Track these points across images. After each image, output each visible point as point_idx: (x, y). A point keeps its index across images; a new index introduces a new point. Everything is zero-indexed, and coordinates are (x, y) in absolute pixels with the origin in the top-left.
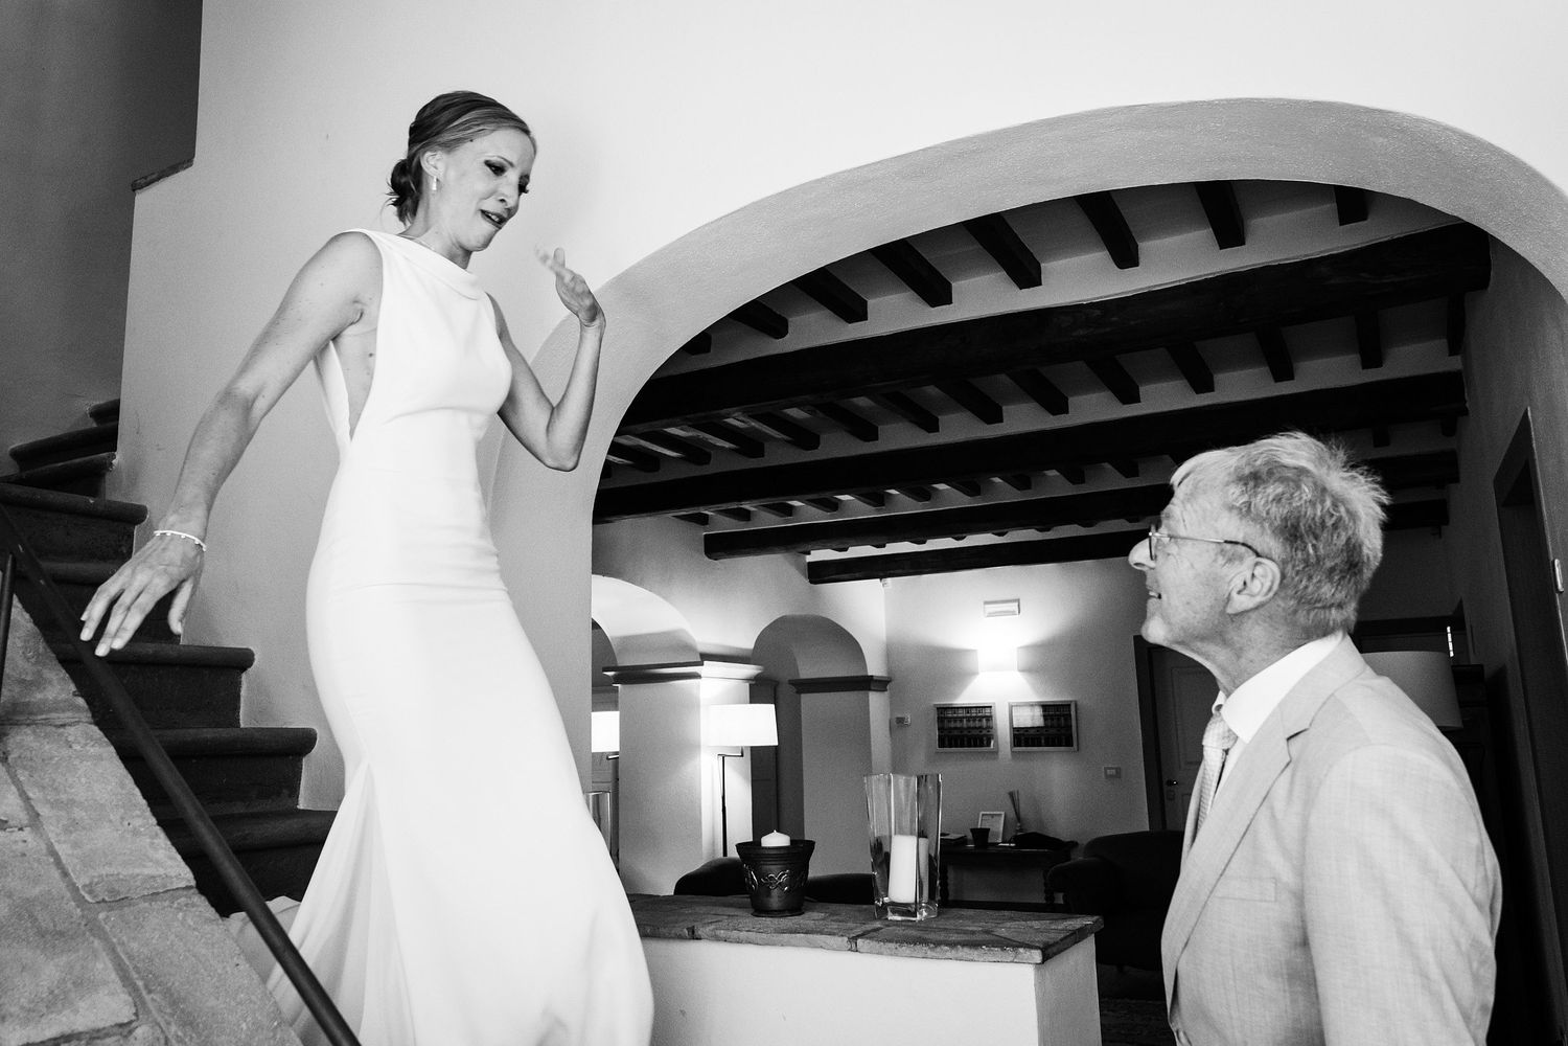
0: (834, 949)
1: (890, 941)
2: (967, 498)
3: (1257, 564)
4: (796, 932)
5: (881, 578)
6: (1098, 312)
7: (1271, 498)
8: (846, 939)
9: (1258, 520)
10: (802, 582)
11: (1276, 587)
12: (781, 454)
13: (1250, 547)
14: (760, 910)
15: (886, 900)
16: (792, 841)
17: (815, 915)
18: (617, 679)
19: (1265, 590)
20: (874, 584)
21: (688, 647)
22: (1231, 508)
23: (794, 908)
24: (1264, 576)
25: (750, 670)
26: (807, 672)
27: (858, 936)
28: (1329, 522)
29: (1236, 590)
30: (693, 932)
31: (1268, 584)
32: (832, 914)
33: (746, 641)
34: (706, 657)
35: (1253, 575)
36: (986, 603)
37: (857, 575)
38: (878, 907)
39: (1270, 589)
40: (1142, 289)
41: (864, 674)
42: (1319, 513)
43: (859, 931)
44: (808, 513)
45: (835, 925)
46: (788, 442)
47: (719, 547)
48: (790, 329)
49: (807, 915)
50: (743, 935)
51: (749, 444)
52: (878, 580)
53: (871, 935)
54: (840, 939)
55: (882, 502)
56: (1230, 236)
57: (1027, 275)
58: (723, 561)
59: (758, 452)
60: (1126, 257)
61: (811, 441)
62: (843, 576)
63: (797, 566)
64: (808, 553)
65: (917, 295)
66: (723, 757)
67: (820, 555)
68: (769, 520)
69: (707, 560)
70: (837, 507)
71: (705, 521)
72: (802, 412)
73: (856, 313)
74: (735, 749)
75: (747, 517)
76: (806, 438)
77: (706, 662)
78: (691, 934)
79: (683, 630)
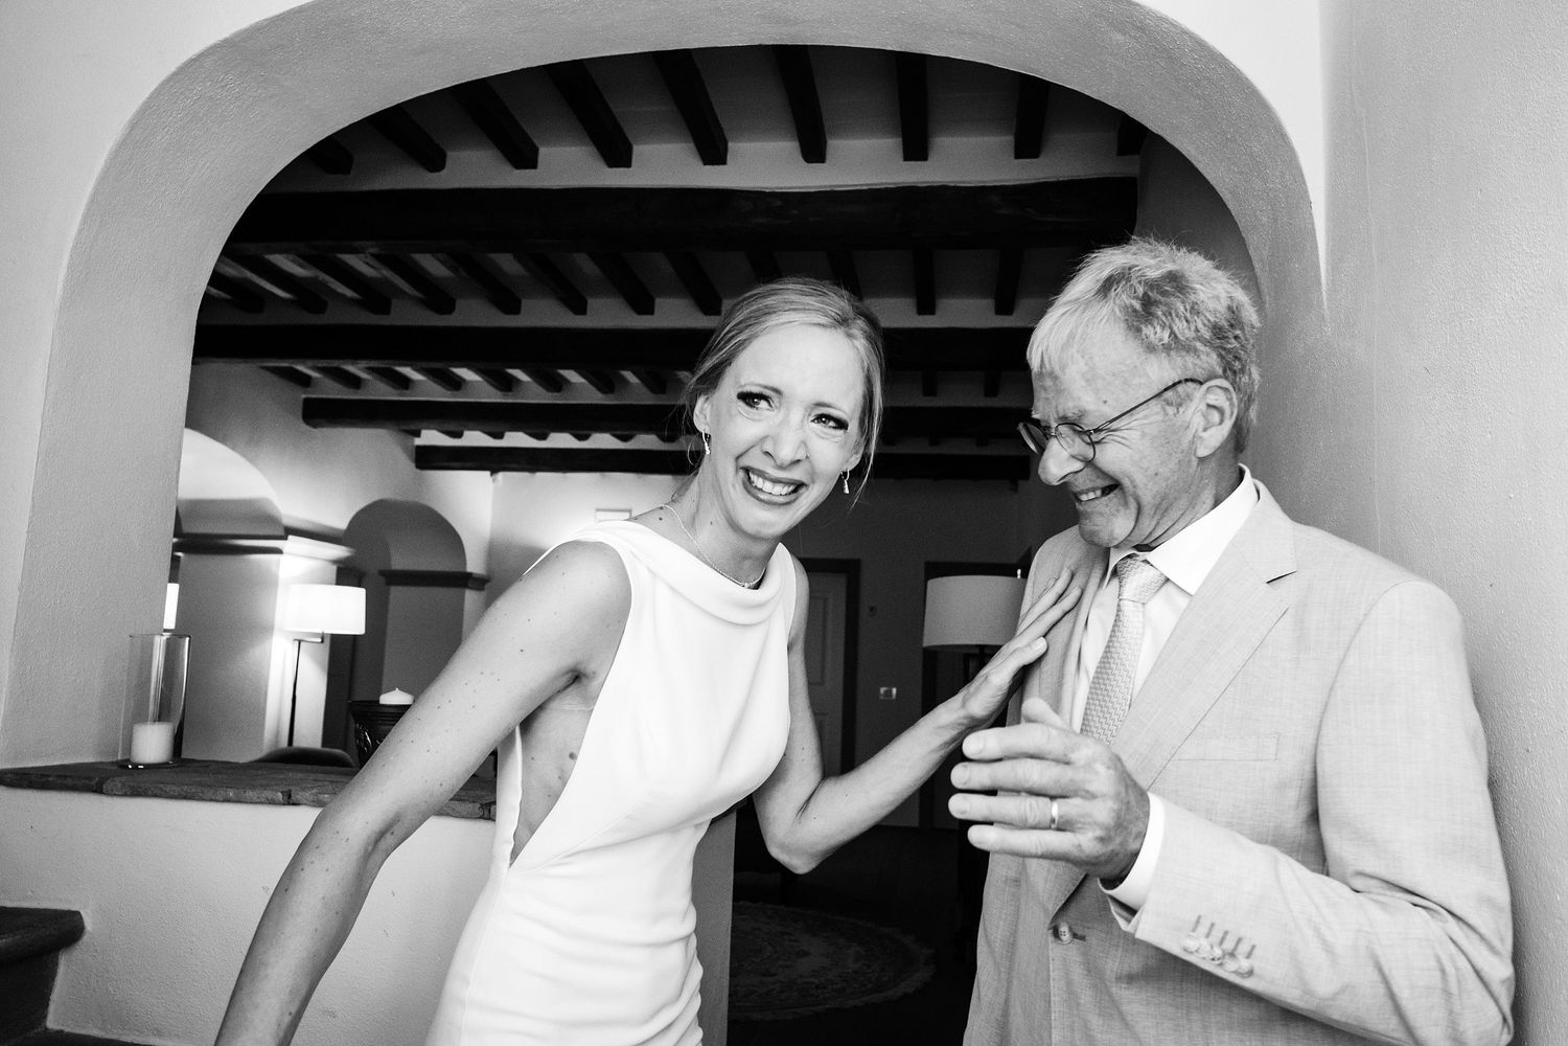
2: (599, 395)
5: (494, 471)
6: (778, 203)
8: (478, 805)
10: (407, 465)
12: (408, 314)
18: (181, 546)
20: (484, 476)
21: (270, 519)
25: (339, 552)
26: (400, 562)
30: (290, 796)
33: (340, 521)
34: (290, 531)
36: (598, 510)
37: (469, 464)
40: (826, 186)
41: (461, 570)
44: (424, 387)
46: (420, 301)
47: (320, 413)
48: (448, 164)
51: (374, 297)
52: (488, 473)
54: (471, 805)
55: (507, 384)
56: (916, 150)
57: (713, 152)
58: (324, 430)
59: (385, 309)
60: (814, 151)
61: (445, 305)
62: (453, 464)
63: (405, 449)
64: (418, 434)
65: (596, 151)
66: (300, 642)
67: (432, 437)
68: (381, 391)
69: (304, 427)
70: (457, 384)
71: (304, 381)
72: (443, 268)
73: (525, 158)
74: (315, 635)
75: (354, 382)
76: (438, 298)
77: (290, 537)
78: (286, 798)
79: (267, 500)
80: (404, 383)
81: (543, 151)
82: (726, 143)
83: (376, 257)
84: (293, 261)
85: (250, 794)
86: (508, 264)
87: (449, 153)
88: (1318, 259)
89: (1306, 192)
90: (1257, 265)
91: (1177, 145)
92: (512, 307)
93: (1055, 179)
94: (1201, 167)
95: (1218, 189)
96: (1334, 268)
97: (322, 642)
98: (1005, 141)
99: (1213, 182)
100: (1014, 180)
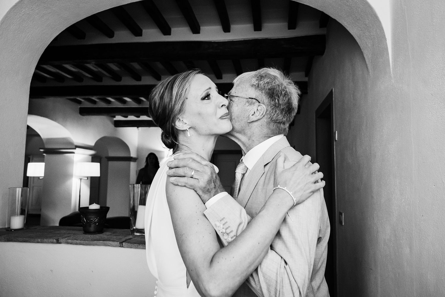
0: (114, 246)
1: (135, 243)
3: (259, 106)
4: (100, 240)
5: (138, 127)
6: (216, 45)
7: (266, 82)
8: (119, 243)
9: (261, 90)
10: (112, 126)
11: (264, 114)
12: (108, 82)
13: (257, 100)
14: (87, 232)
15: (134, 228)
16: (101, 207)
17: (108, 233)
18: (44, 152)
19: (261, 114)
20: (135, 129)
21: (71, 143)
22: (253, 86)
23: (99, 230)
24: (261, 110)
25: (92, 152)
26: (112, 154)
27: (123, 242)
28: (283, 93)
29: (251, 114)
30: (58, 241)
31: (262, 113)
32: (114, 233)
33: (92, 143)
34: (77, 147)
35: (257, 110)
37: (130, 125)
38: (131, 230)
39: (262, 114)
40: (231, 40)
41: (130, 156)
42: (280, 89)
43: (124, 239)
44: (115, 104)
45: (115, 237)
46: (111, 78)
47: (85, 112)
48: (115, 36)
49: (104, 233)
50: (78, 242)
51: (97, 77)
52: (136, 128)
53: (129, 241)
54: (116, 243)
55: (140, 102)
56: (258, 27)
57: (196, 30)
58: (85, 116)
59: (100, 80)
60: (227, 29)
61: (118, 78)
62: (126, 125)
63: (111, 121)
64: (115, 117)
65: (160, 30)
66: (81, 179)
67: (119, 118)
68: (102, 105)
69: (80, 115)
70: (125, 102)
71: (79, 102)
72: (116, 67)
73: (138, 33)
74: (85, 177)
75: (94, 102)
76: (117, 77)
77: (77, 149)
78: (57, 241)
79: (69, 138)
80: (109, 102)
81: (144, 31)
82: (199, 27)
83: (95, 64)
84: (71, 66)
85: (45, 240)
86: (136, 66)
87: (115, 32)
88: (389, 57)
89: (384, 35)
90: (367, 60)
91: (340, 22)
92: (139, 79)
93: (301, 36)
94: (348, 29)
95: (354, 36)
96: (395, 60)
97: (88, 179)
98: (285, 24)
99: (352, 34)
100: (288, 36)
